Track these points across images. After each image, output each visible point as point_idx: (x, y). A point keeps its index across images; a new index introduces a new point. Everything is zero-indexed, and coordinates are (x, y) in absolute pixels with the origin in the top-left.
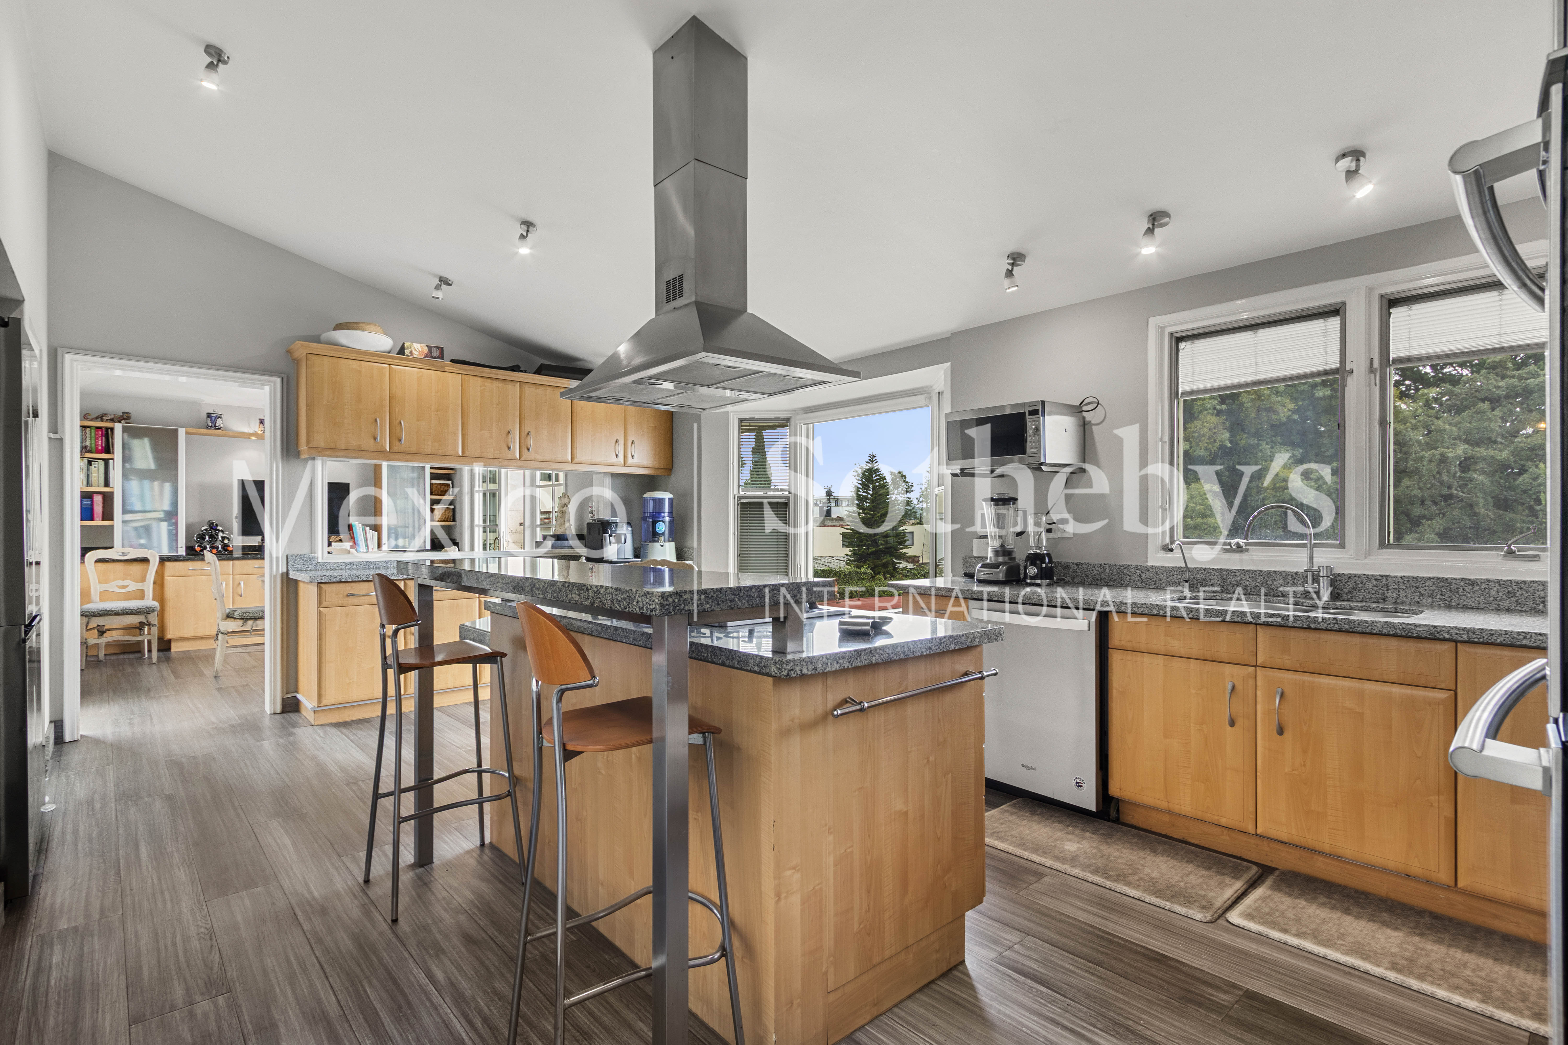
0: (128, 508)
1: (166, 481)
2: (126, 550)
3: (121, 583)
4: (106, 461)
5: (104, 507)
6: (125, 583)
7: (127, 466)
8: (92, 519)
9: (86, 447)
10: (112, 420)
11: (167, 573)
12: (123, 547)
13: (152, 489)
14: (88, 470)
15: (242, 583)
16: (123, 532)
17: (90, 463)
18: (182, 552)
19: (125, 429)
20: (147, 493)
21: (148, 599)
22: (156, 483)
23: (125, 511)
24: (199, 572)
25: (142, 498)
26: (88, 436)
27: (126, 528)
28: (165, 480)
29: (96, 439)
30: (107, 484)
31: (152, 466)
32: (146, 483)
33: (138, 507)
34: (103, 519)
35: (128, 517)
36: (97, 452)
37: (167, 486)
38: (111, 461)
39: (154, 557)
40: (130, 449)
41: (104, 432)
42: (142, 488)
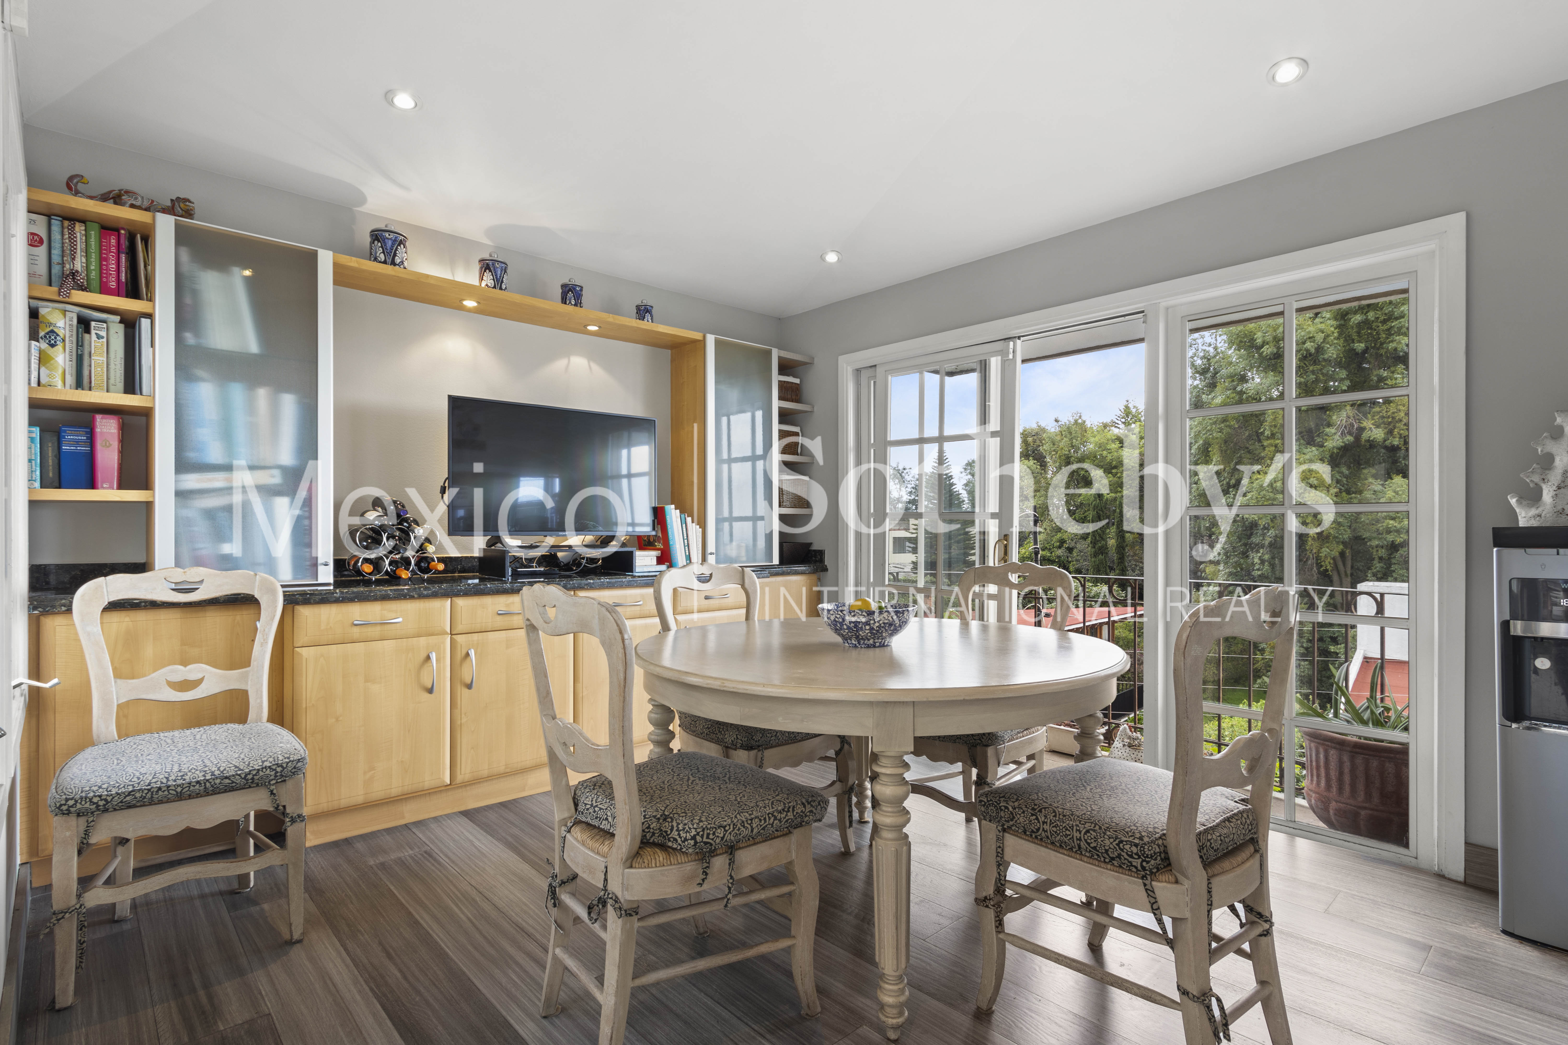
0: (192, 455)
1: (288, 389)
2: (193, 574)
3: (180, 673)
4: (130, 324)
5: (122, 452)
6: (193, 671)
7: (190, 338)
8: (92, 484)
9: (74, 274)
10: (150, 208)
11: (301, 637)
12: (178, 564)
13: (251, 409)
14: (80, 344)
15: (472, 653)
16: (179, 522)
17: (84, 324)
18: (326, 575)
19: (183, 237)
20: (240, 419)
21: (258, 719)
22: (262, 394)
23: (183, 465)
24: (375, 631)
25: (227, 434)
26: (80, 246)
27: (186, 513)
28: (280, 387)
29: (102, 259)
30: (131, 385)
31: (253, 347)
32: (237, 392)
33: (214, 454)
34: (120, 487)
35: (192, 481)
36: (104, 290)
37: (289, 403)
38: (145, 323)
39: (272, 592)
40: (195, 293)
41: (125, 243)
42: (225, 405)
